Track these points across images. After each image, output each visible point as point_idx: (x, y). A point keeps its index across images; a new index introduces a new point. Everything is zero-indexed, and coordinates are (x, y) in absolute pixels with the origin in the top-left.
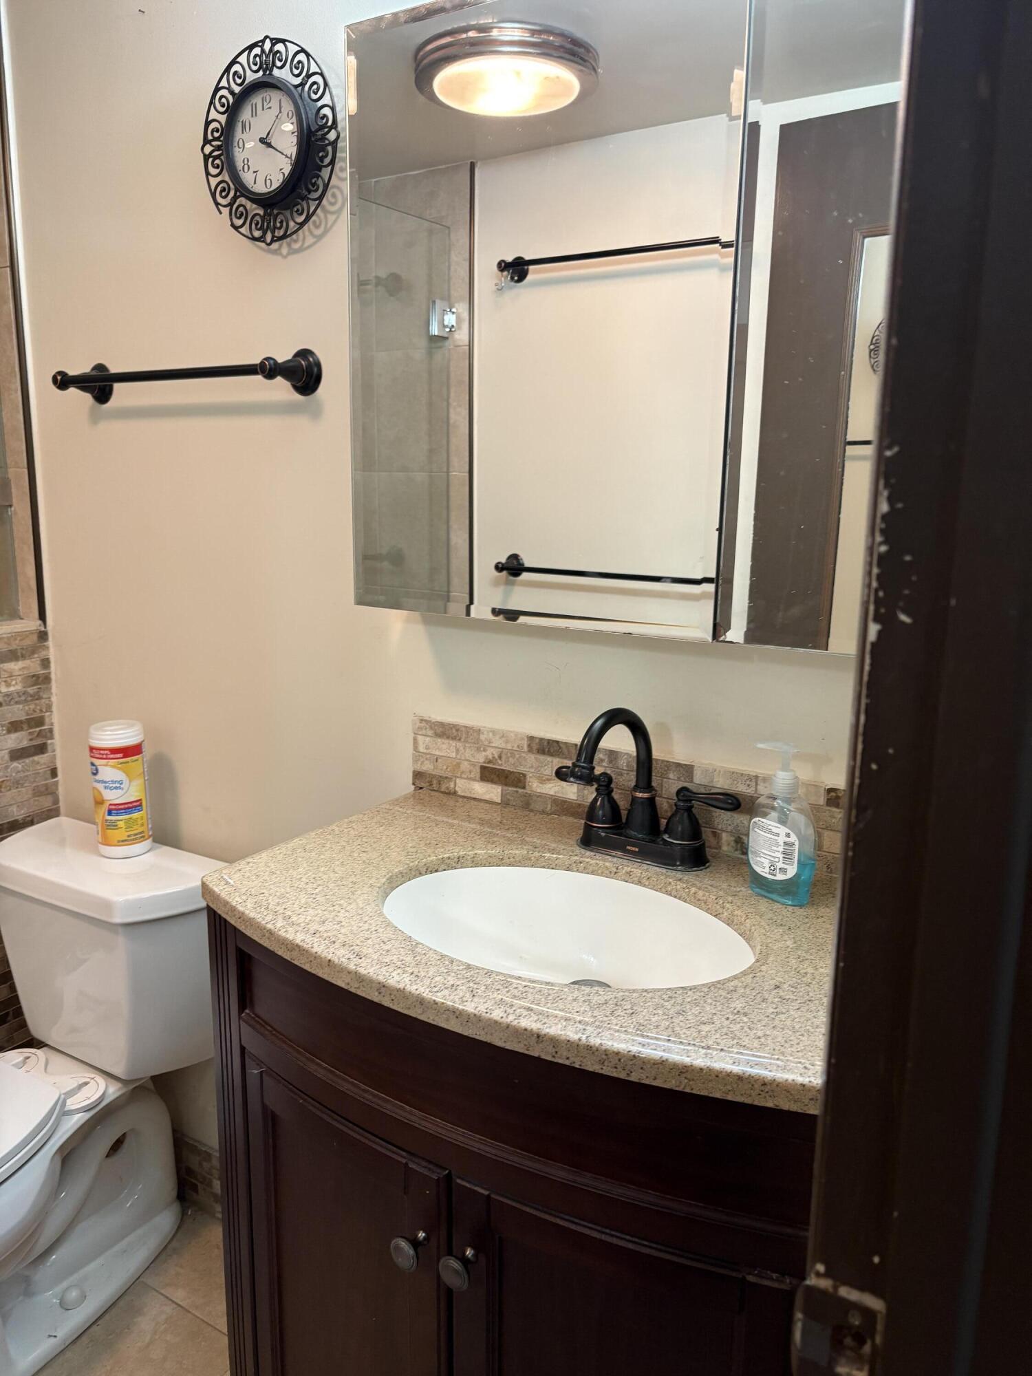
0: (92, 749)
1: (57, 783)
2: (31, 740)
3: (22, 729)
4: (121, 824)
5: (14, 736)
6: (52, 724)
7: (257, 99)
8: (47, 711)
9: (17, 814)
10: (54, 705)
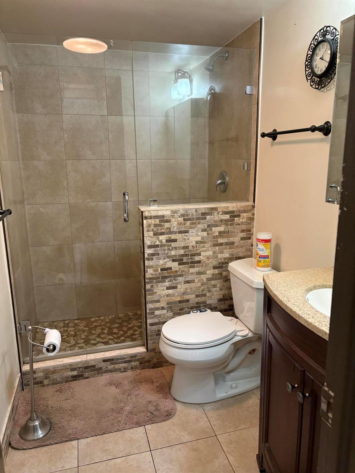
0: (257, 239)
1: (252, 249)
2: (247, 235)
3: (245, 232)
4: (262, 261)
5: (242, 233)
6: (253, 232)
7: (321, 46)
8: (252, 228)
9: (241, 255)
10: (254, 226)
